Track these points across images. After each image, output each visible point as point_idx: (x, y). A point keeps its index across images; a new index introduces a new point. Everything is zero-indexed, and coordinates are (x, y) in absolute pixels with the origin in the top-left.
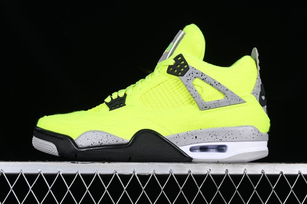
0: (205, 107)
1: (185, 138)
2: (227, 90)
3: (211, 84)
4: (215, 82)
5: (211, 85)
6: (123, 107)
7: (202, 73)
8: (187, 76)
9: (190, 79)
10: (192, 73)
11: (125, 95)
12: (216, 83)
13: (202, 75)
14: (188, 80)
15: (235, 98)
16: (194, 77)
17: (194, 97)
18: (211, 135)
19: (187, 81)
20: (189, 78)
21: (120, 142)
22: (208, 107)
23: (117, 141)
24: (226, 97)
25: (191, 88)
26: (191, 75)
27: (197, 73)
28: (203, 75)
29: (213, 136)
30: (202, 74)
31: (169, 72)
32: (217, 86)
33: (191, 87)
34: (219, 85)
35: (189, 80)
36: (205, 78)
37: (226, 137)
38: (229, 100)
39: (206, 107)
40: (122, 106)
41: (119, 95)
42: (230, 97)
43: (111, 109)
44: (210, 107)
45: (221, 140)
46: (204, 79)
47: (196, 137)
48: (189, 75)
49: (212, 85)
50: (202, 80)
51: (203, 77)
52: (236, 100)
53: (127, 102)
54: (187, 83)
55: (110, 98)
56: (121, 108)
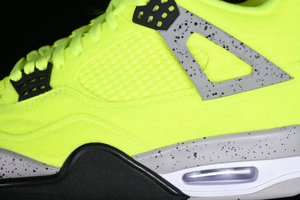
0: (213, 95)
1: (173, 158)
2: (256, 58)
3: (226, 46)
4: (233, 42)
5: (224, 47)
6: (47, 94)
7: (206, 23)
8: (175, 30)
9: (182, 37)
10: (186, 24)
11: (50, 65)
12: (236, 44)
13: (206, 28)
14: (177, 39)
15: (272, 72)
16: (189, 31)
17: (191, 75)
18: (226, 149)
19: (176, 41)
20: (179, 33)
21: (41, 172)
22: (219, 94)
23: (34, 171)
24: (256, 70)
25: (185, 55)
26: (184, 27)
27: (196, 24)
28: (209, 28)
29: (230, 150)
30: (205, 25)
31: (136, 19)
32: (237, 50)
33: (184, 52)
34: (241, 47)
35: (179, 38)
36: (213, 34)
37: (254, 152)
38: (261, 76)
39: (216, 94)
40: (43, 92)
41: (37, 67)
42: (263, 71)
43: (22, 98)
44: (223, 93)
45: (245, 158)
46: (210, 36)
47: (195, 154)
48: (180, 27)
49: (226, 48)
50: (207, 37)
51: (209, 32)
52: (274, 76)
53: (53, 82)
54: (175, 46)
55: (20, 73)
56: (41, 96)
